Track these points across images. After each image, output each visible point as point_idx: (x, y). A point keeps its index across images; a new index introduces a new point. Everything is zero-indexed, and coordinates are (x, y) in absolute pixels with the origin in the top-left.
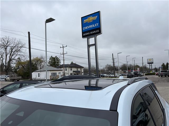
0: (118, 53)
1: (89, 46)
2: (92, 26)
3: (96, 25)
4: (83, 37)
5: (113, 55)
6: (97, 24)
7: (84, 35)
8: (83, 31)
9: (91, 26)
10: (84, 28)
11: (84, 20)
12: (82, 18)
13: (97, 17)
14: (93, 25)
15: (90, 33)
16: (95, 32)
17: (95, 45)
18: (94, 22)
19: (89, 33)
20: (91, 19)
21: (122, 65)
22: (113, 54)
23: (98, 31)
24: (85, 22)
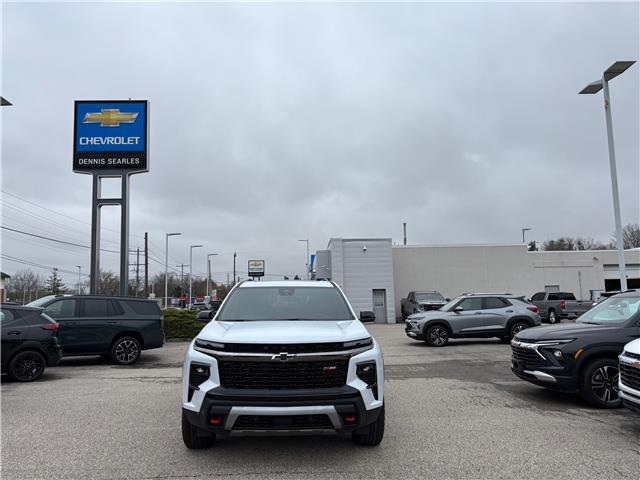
0: (168, 235)
1: (98, 203)
2: (118, 140)
3: (132, 141)
4: (77, 167)
5: (146, 238)
6: (137, 138)
7: (83, 161)
8: (78, 150)
9: (111, 140)
10: (84, 141)
11: (88, 115)
12: (76, 102)
13: (135, 115)
14: (122, 140)
15: (106, 161)
16: (124, 161)
17: (123, 202)
18: (123, 130)
19: (103, 161)
20: (115, 116)
21: (158, 275)
22: (146, 234)
23: (137, 161)
24: (88, 119)
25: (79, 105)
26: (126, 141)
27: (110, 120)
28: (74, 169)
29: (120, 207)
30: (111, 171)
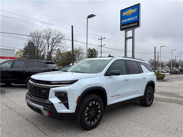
0: (161, 47)
1: (126, 39)
3: (135, 18)
4: (121, 29)
6: (136, 17)
7: (122, 27)
8: (121, 24)
9: (129, 19)
10: (123, 21)
11: (124, 13)
13: (136, 9)
14: (132, 18)
15: (128, 26)
16: (133, 25)
17: (132, 38)
18: (133, 15)
19: (127, 26)
20: (131, 11)
22: (155, 47)
23: (137, 24)
24: (124, 15)
25: (122, 11)
26: (133, 18)
27: (129, 13)
28: (121, 30)
29: (132, 39)
30: (129, 29)
